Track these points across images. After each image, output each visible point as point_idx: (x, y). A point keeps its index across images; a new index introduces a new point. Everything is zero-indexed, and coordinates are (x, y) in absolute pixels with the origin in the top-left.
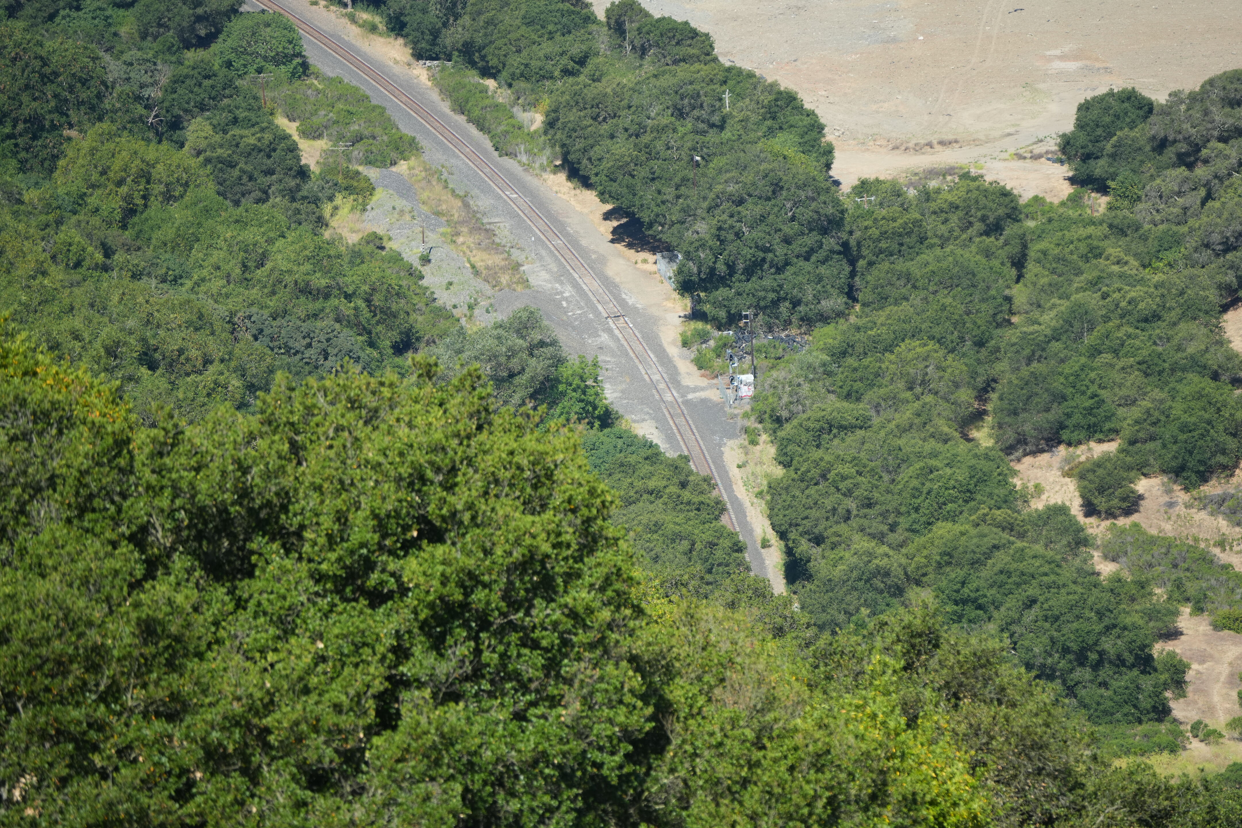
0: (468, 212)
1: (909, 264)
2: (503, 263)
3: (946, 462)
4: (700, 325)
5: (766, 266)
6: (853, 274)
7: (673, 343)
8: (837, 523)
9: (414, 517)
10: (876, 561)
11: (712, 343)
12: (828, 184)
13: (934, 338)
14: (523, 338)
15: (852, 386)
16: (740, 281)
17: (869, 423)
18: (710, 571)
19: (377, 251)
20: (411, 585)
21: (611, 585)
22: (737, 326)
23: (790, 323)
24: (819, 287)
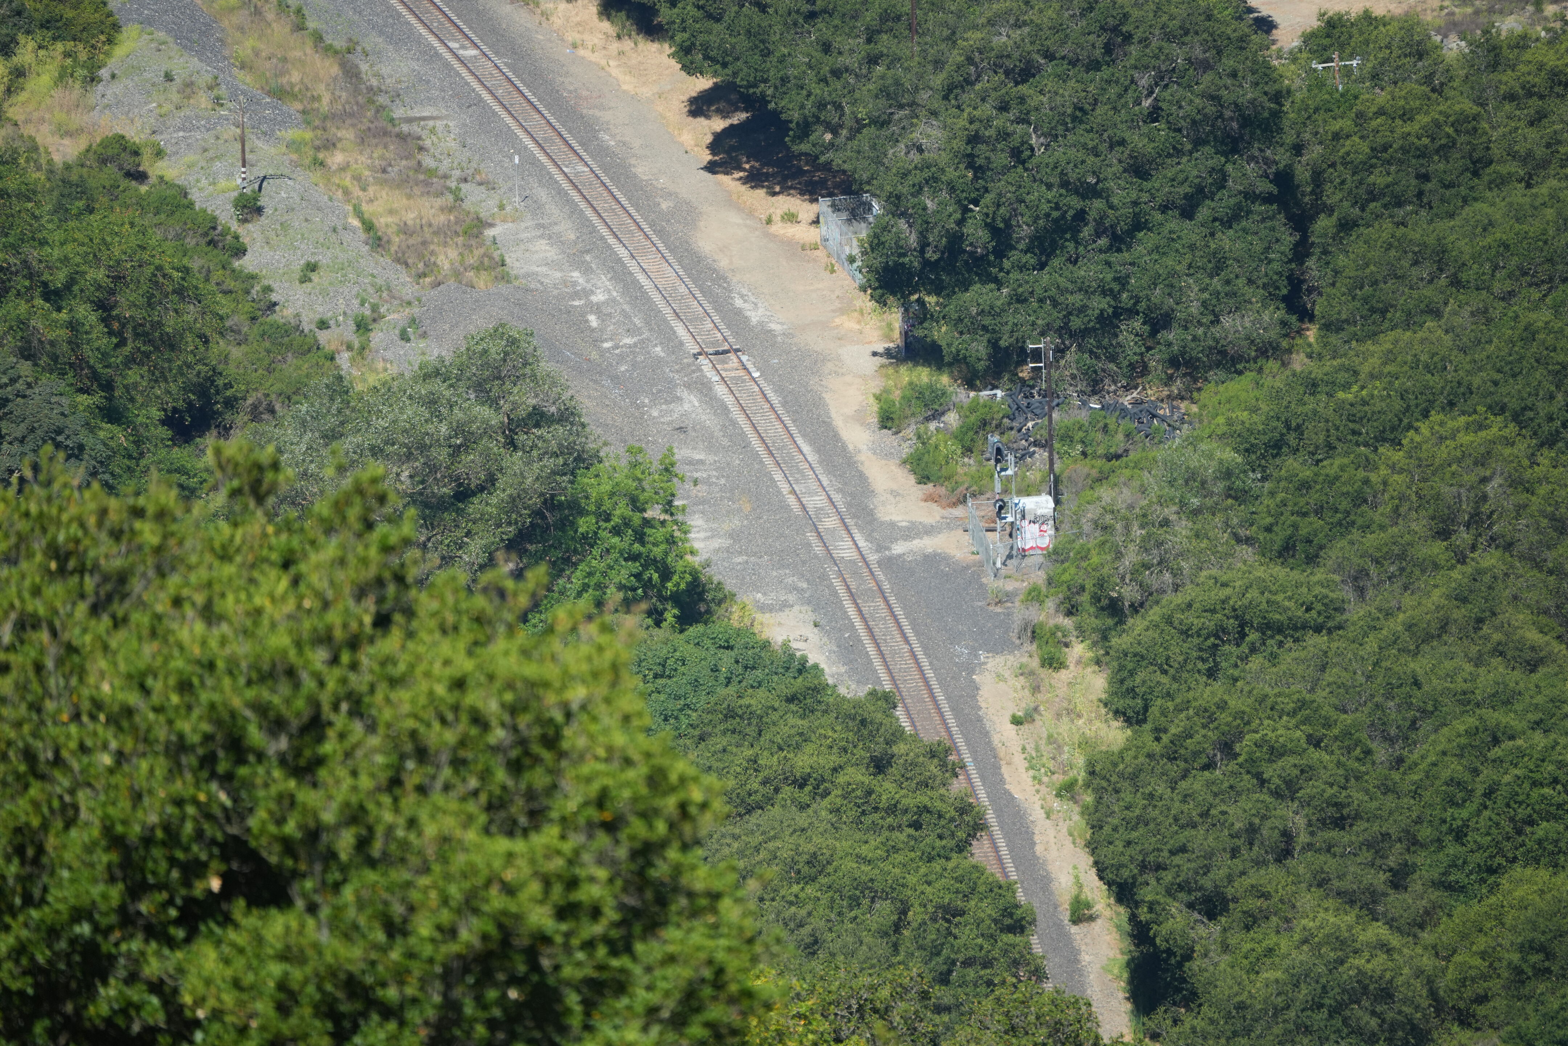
0: (356, 91)
1: (1443, 225)
2: (442, 218)
3: (1532, 717)
4: (923, 375)
5: (1086, 232)
6: (1301, 251)
7: (859, 417)
8: (1259, 863)
9: (213, 842)
10: (1358, 962)
11: (952, 419)
12: (1244, 27)
13: (1503, 409)
14: (494, 403)
15: (1295, 526)
16: (1022, 268)
17: (1339, 618)
18: (944, 979)
19: (124, 183)
20: (201, 1014)
21: (698, 1010)
22: (1014, 378)
23: (1145, 370)
24: (1216, 283)
